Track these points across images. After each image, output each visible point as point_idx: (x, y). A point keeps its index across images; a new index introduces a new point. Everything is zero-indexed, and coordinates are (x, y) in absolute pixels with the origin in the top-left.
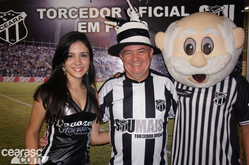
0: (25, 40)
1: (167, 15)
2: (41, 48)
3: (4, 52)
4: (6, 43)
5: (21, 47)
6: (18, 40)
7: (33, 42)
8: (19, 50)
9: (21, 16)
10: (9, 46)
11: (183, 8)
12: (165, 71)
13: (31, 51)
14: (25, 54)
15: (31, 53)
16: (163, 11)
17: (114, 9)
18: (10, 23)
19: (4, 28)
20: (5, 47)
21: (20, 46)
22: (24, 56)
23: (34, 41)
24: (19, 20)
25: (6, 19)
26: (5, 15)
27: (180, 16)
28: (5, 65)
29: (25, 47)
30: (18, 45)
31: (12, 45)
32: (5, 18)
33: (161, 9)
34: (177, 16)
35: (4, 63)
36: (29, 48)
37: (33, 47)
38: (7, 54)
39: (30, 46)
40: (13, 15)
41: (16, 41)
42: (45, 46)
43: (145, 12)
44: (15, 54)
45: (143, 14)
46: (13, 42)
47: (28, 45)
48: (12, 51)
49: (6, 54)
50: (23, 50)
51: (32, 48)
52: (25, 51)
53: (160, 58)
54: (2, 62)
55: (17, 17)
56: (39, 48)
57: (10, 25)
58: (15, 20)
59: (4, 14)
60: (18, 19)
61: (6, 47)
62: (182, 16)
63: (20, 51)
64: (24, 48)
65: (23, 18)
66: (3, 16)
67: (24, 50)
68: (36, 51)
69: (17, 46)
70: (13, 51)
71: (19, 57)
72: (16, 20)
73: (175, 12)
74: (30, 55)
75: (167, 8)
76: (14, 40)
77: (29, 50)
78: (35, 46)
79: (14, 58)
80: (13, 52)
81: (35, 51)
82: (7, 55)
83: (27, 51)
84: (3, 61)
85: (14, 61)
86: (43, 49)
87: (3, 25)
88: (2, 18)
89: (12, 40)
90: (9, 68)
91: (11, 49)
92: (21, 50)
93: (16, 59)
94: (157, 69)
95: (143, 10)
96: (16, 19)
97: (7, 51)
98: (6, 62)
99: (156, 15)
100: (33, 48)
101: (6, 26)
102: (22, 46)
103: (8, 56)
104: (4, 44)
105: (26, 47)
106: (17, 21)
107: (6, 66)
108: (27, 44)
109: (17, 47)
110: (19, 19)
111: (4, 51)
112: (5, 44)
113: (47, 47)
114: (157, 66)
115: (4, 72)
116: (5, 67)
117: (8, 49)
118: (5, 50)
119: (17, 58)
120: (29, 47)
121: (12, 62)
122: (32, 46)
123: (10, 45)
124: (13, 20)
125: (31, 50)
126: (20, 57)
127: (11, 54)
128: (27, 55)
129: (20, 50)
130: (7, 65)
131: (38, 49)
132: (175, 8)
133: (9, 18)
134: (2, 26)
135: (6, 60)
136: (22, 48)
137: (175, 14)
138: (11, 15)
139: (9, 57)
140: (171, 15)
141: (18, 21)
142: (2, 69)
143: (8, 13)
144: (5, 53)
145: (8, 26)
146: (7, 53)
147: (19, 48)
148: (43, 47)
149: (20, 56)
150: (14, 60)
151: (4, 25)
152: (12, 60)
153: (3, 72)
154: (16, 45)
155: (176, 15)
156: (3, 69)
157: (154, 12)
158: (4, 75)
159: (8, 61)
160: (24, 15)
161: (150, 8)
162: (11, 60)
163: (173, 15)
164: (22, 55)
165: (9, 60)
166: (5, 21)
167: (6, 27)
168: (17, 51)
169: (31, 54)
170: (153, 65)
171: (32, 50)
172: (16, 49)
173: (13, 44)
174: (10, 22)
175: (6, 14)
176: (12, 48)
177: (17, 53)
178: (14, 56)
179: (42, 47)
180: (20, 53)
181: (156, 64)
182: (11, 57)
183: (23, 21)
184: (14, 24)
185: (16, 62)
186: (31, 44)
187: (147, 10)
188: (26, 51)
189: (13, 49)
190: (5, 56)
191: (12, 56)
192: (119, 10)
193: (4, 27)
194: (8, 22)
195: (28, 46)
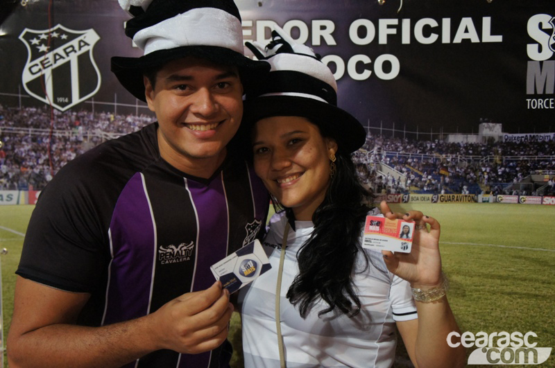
0: (95, 100)
1: (446, 39)
2: (135, 120)
3: (41, 130)
4: (46, 107)
5: (83, 117)
6: (76, 99)
7: (114, 106)
8: (78, 124)
9: (86, 40)
10: (54, 115)
11: (487, 22)
12: (442, 178)
13: (109, 126)
14: (94, 133)
15: (108, 132)
16: (438, 30)
17: (316, 24)
18: (57, 57)
19: (40, 70)
20: (42, 118)
21: (81, 114)
22: (91, 139)
23: (118, 102)
24: (80, 49)
25: (46, 45)
26: (44, 37)
27: (478, 41)
28: (41, 161)
29: (95, 117)
30: (77, 112)
31: (60, 113)
32: (43, 46)
33: (433, 23)
34: (473, 41)
35: (38, 158)
36: (105, 120)
37: (114, 117)
38: (48, 134)
39: (106, 113)
40: (64, 37)
41: (70, 102)
42: (144, 114)
43: (394, 31)
44: (67, 134)
45: (389, 36)
46: (63, 105)
47: (102, 112)
48: (59, 126)
49: (43, 134)
50: (88, 124)
51: (112, 119)
52: (93, 128)
53: (429, 145)
54: (33, 154)
55: (75, 43)
56: (129, 119)
57: (55, 62)
58: (68, 50)
59: (41, 34)
60: (77, 48)
61: (46, 118)
62: (484, 41)
63: (81, 128)
64: (92, 118)
65: (88, 45)
66: (38, 38)
67: (90, 125)
68: (123, 127)
69: (75, 114)
70: (64, 126)
71: (78, 142)
72: (71, 49)
73: (466, 31)
74: (106, 136)
75: (446, 22)
76: (67, 100)
77: (103, 124)
78: (120, 115)
79: (66, 144)
80: (64, 129)
81: (119, 126)
82: (48, 137)
83: (99, 127)
84: (36, 152)
85: (65, 152)
86: (140, 121)
87: (38, 61)
88: (35, 45)
89: (60, 100)
90: (51, 168)
91: (58, 123)
92: (84, 124)
93: (71, 148)
94: (421, 171)
95: (389, 27)
96: (72, 46)
97: (48, 127)
98: (45, 155)
99: (421, 39)
100: (114, 121)
101: (46, 66)
102: (86, 113)
103: (48, 140)
104: (39, 111)
105: (97, 118)
106: (73, 53)
107: (43, 164)
108: (100, 109)
109: (73, 118)
110: (80, 47)
111: (38, 127)
112: (42, 109)
113: (151, 117)
114: (423, 165)
115: (37, 179)
116: (41, 167)
117: (49, 122)
118: (43, 125)
119: (72, 144)
120: (103, 118)
121: (60, 155)
122: (111, 113)
123: (55, 111)
124: (65, 50)
125: (110, 123)
126: (80, 142)
127: (57, 135)
128: (100, 136)
129: (80, 125)
130: (47, 162)
131: (126, 122)
132: (467, 22)
133: (53, 43)
134: (37, 65)
135: (43, 149)
136: (86, 118)
137: (466, 36)
138: (59, 37)
139: (53, 142)
140: (458, 40)
141: (75, 51)
142: (33, 172)
143: (52, 32)
144: (42, 132)
145: (51, 65)
146: (47, 132)
147: (78, 118)
148: (139, 116)
149: (82, 139)
150: (65, 149)
151: (41, 62)
152: (61, 150)
153: (34, 179)
154: (72, 112)
155: (469, 40)
156: (37, 171)
157: (415, 31)
158: (38, 187)
159: (48, 152)
160: (91, 37)
161: (406, 23)
162: (56, 148)
163: (463, 40)
164: (85, 137)
165: (50, 150)
166: (44, 53)
167: (45, 68)
168: (72, 125)
169: (108, 134)
170: (413, 161)
171: (112, 125)
172: (71, 122)
173: (63, 109)
174: (57, 54)
175: (46, 34)
176: (59, 120)
177: (73, 133)
178: (66, 140)
179: (137, 118)
180: (82, 132)
181: (419, 159)
182: (57, 141)
183: (88, 52)
184: (67, 59)
185: (70, 155)
186: (110, 109)
187: (399, 27)
188: (96, 126)
189: (63, 122)
190: (42, 139)
191: (60, 139)
192: (330, 26)
193: (40, 66)
194: (50, 56)
195: (103, 115)
